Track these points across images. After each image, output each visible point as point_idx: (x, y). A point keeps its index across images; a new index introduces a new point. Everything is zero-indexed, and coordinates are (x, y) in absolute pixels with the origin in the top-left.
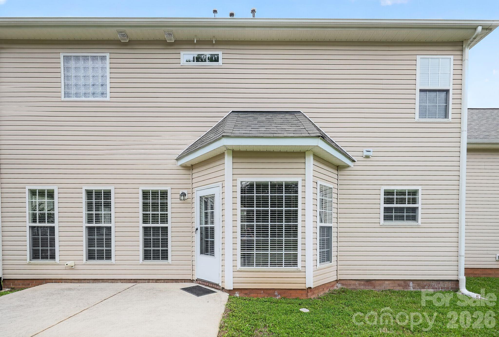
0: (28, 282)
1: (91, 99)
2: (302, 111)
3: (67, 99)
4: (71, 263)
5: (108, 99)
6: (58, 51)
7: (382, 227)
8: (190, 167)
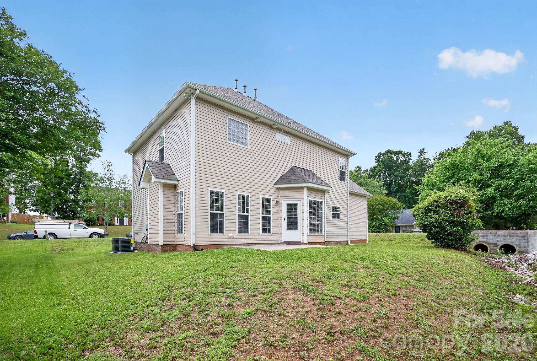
0: (207, 246)
1: (243, 146)
2: (313, 170)
3: (229, 142)
4: (231, 235)
5: (248, 147)
6: (226, 114)
7: (332, 220)
8: (279, 189)
